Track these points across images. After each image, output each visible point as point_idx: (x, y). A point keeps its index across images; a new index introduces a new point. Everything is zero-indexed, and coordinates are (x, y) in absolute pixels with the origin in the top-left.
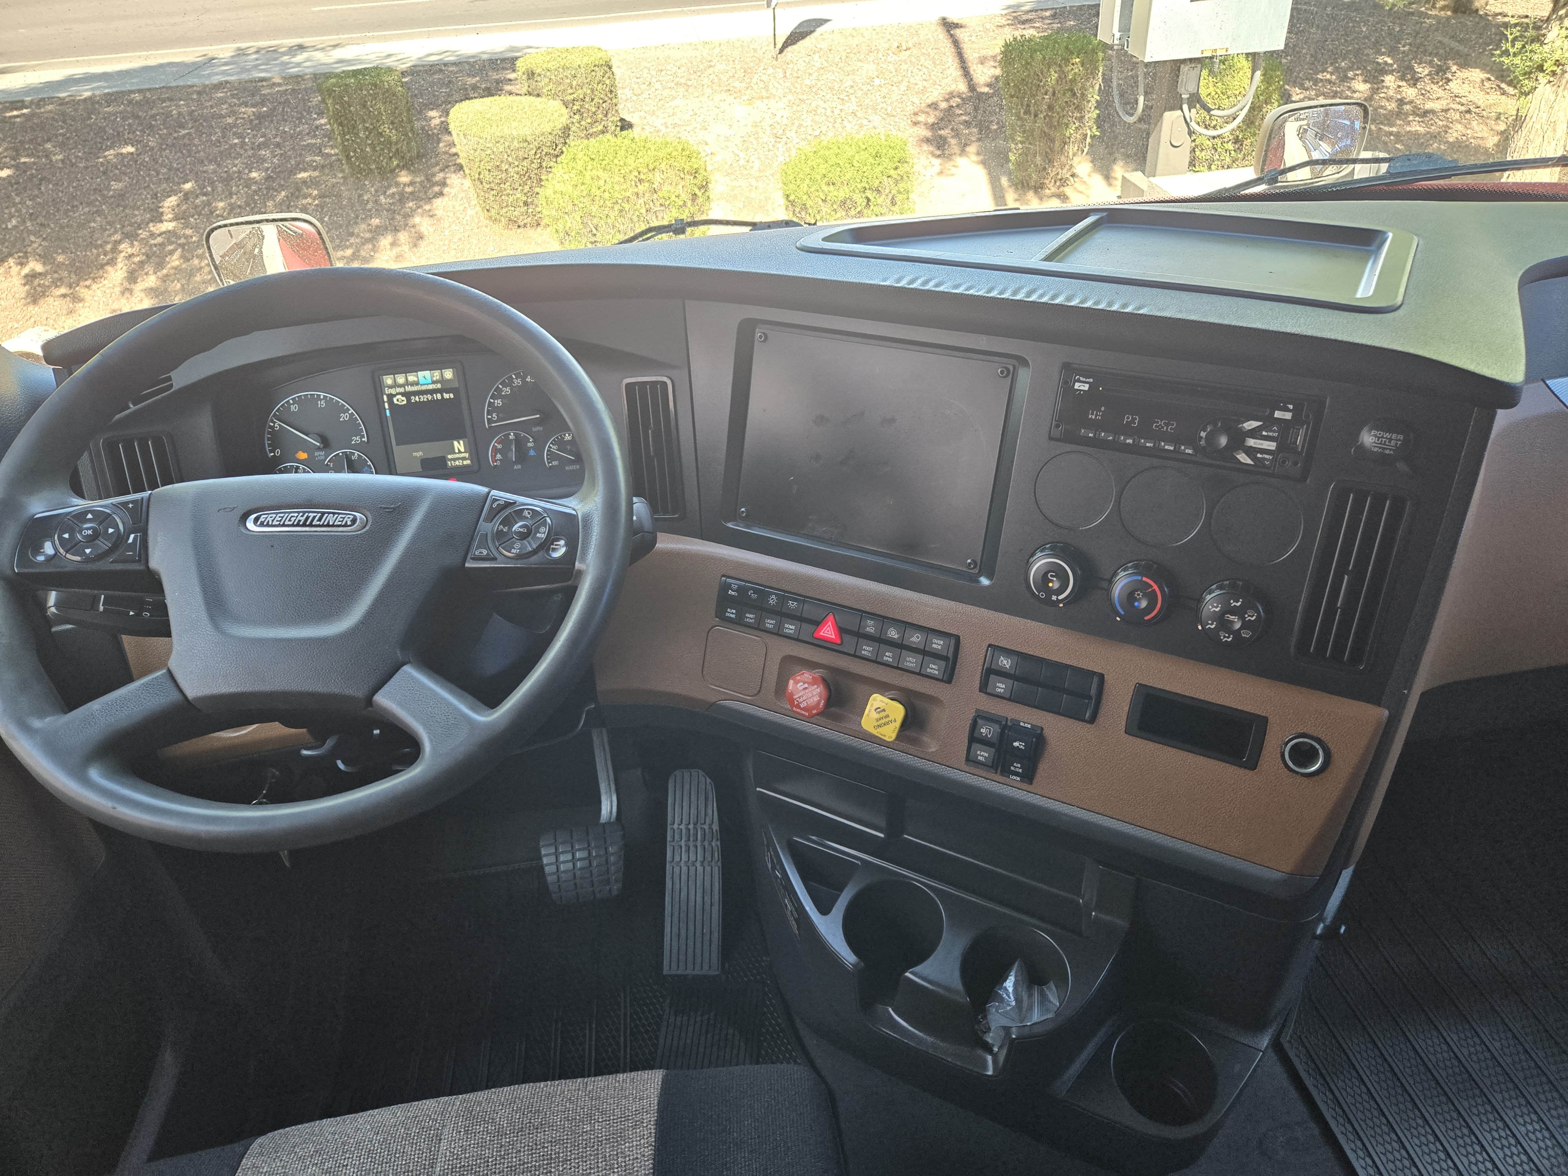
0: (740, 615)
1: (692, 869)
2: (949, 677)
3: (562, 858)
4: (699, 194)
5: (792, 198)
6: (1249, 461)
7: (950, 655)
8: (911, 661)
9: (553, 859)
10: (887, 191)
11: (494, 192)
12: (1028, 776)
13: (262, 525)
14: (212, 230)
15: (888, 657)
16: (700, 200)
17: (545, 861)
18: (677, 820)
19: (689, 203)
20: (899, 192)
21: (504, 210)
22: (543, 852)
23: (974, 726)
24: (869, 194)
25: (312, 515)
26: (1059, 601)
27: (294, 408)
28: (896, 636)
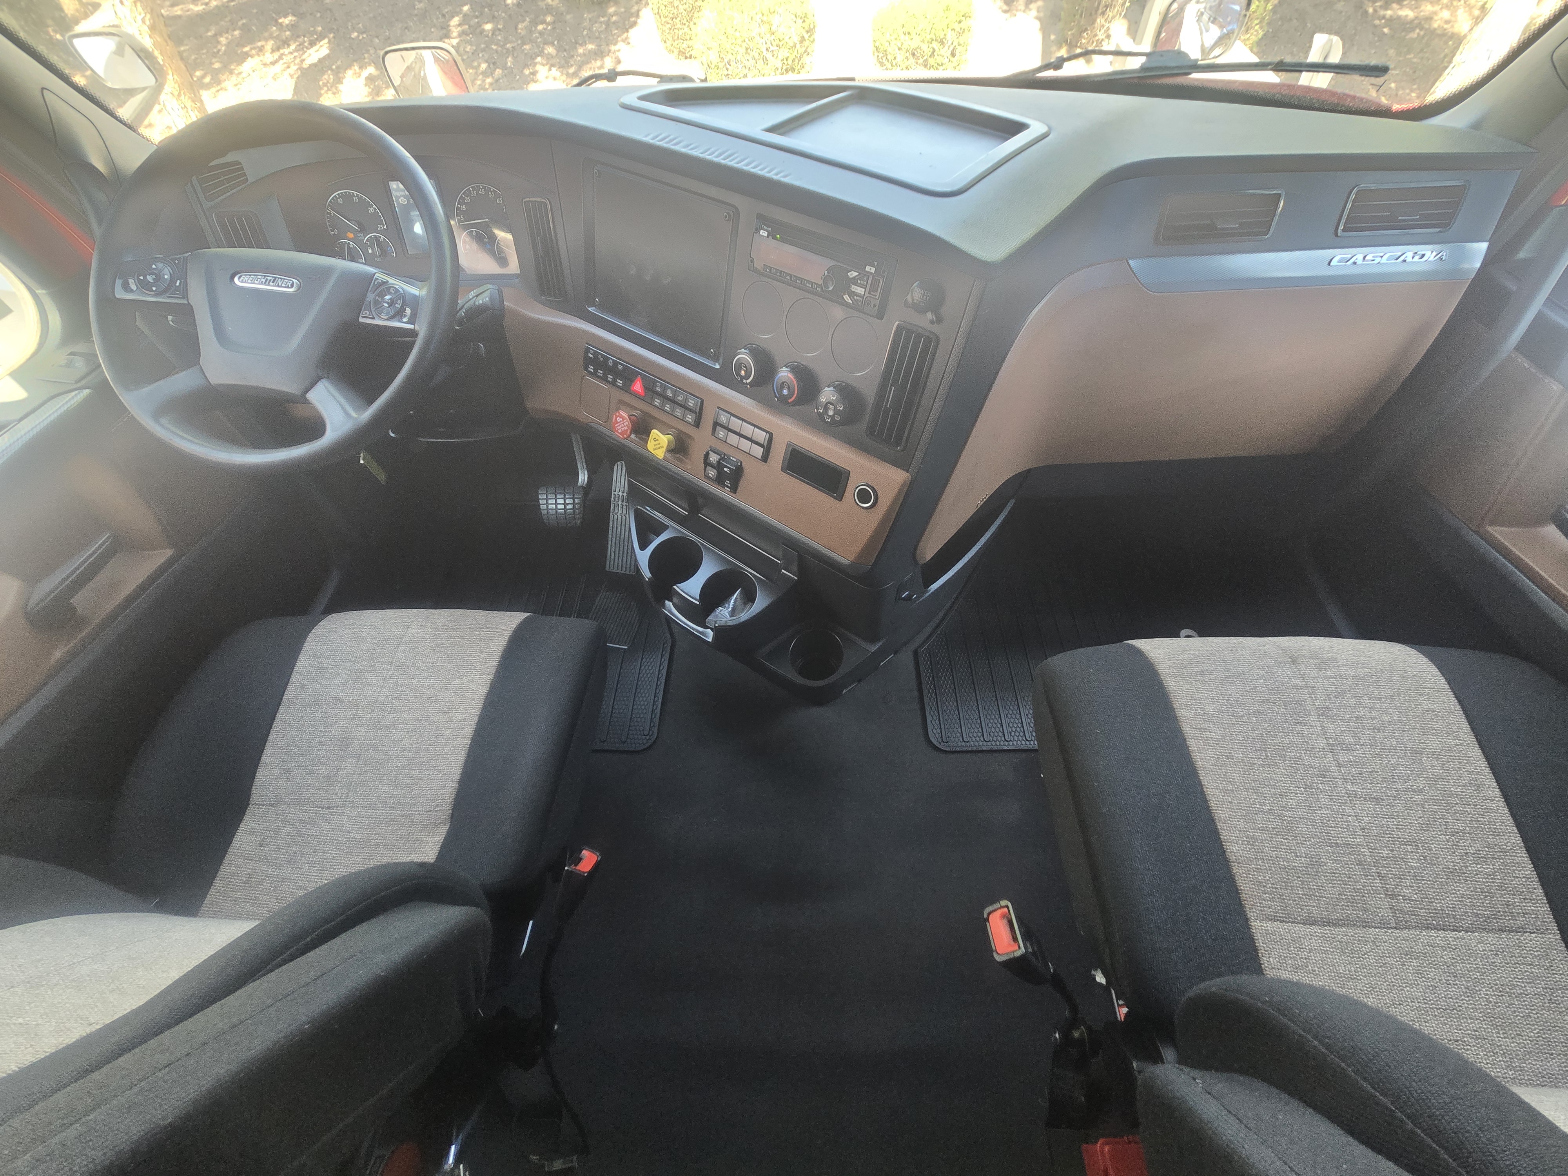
0: (596, 370)
1: (624, 517)
2: (697, 424)
3: (559, 501)
4: (806, 36)
5: (877, 44)
6: (850, 301)
7: (698, 411)
8: (679, 412)
9: (554, 501)
10: (950, 43)
11: (669, 26)
12: (734, 489)
13: (242, 281)
14: (387, 53)
15: (667, 408)
16: (806, 43)
17: (541, 502)
18: (617, 490)
19: (798, 45)
20: (959, 45)
21: (677, 42)
22: (540, 497)
23: (707, 456)
24: (935, 45)
25: (269, 278)
26: (747, 384)
27: (340, 201)
28: (671, 395)
